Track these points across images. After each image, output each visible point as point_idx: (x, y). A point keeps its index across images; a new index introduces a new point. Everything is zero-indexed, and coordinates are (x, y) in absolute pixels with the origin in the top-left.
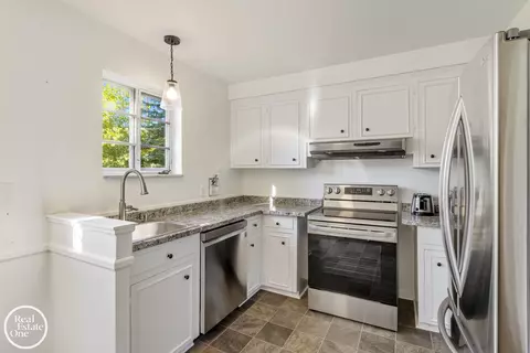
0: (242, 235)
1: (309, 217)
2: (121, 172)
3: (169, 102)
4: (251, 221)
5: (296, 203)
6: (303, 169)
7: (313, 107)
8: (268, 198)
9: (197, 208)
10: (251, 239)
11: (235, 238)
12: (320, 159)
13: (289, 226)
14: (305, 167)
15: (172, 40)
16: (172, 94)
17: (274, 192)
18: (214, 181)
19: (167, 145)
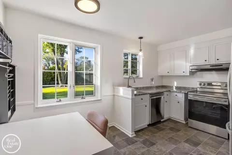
0: (162, 97)
1: (189, 93)
2: (128, 77)
3: (140, 56)
4: (166, 94)
5: (185, 88)
6: (188, 76)
7: (192, 51)
8: (173, 86)
9: (147, 88)
10: (166, 99)
11: (160, 98)
12: (196, 72)
13: (181, 97)
14: (188, 75)
15: (141, 38)
16: (141, 54)
17: (175, 84)
18: (152, 80)
19: (138, 68)
